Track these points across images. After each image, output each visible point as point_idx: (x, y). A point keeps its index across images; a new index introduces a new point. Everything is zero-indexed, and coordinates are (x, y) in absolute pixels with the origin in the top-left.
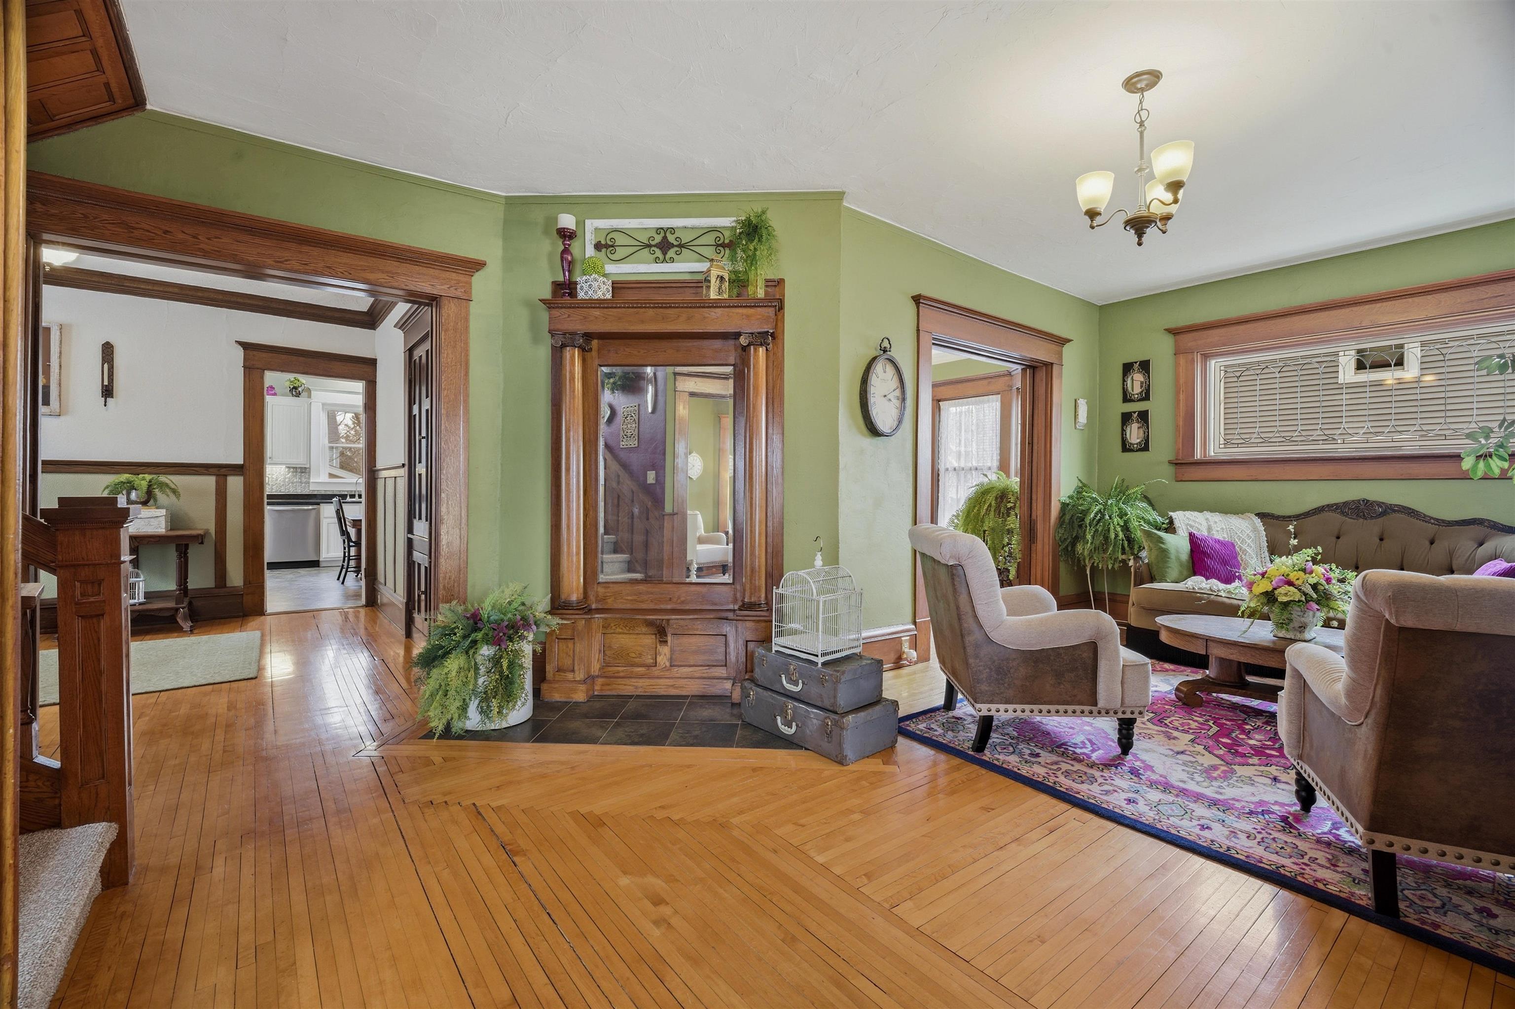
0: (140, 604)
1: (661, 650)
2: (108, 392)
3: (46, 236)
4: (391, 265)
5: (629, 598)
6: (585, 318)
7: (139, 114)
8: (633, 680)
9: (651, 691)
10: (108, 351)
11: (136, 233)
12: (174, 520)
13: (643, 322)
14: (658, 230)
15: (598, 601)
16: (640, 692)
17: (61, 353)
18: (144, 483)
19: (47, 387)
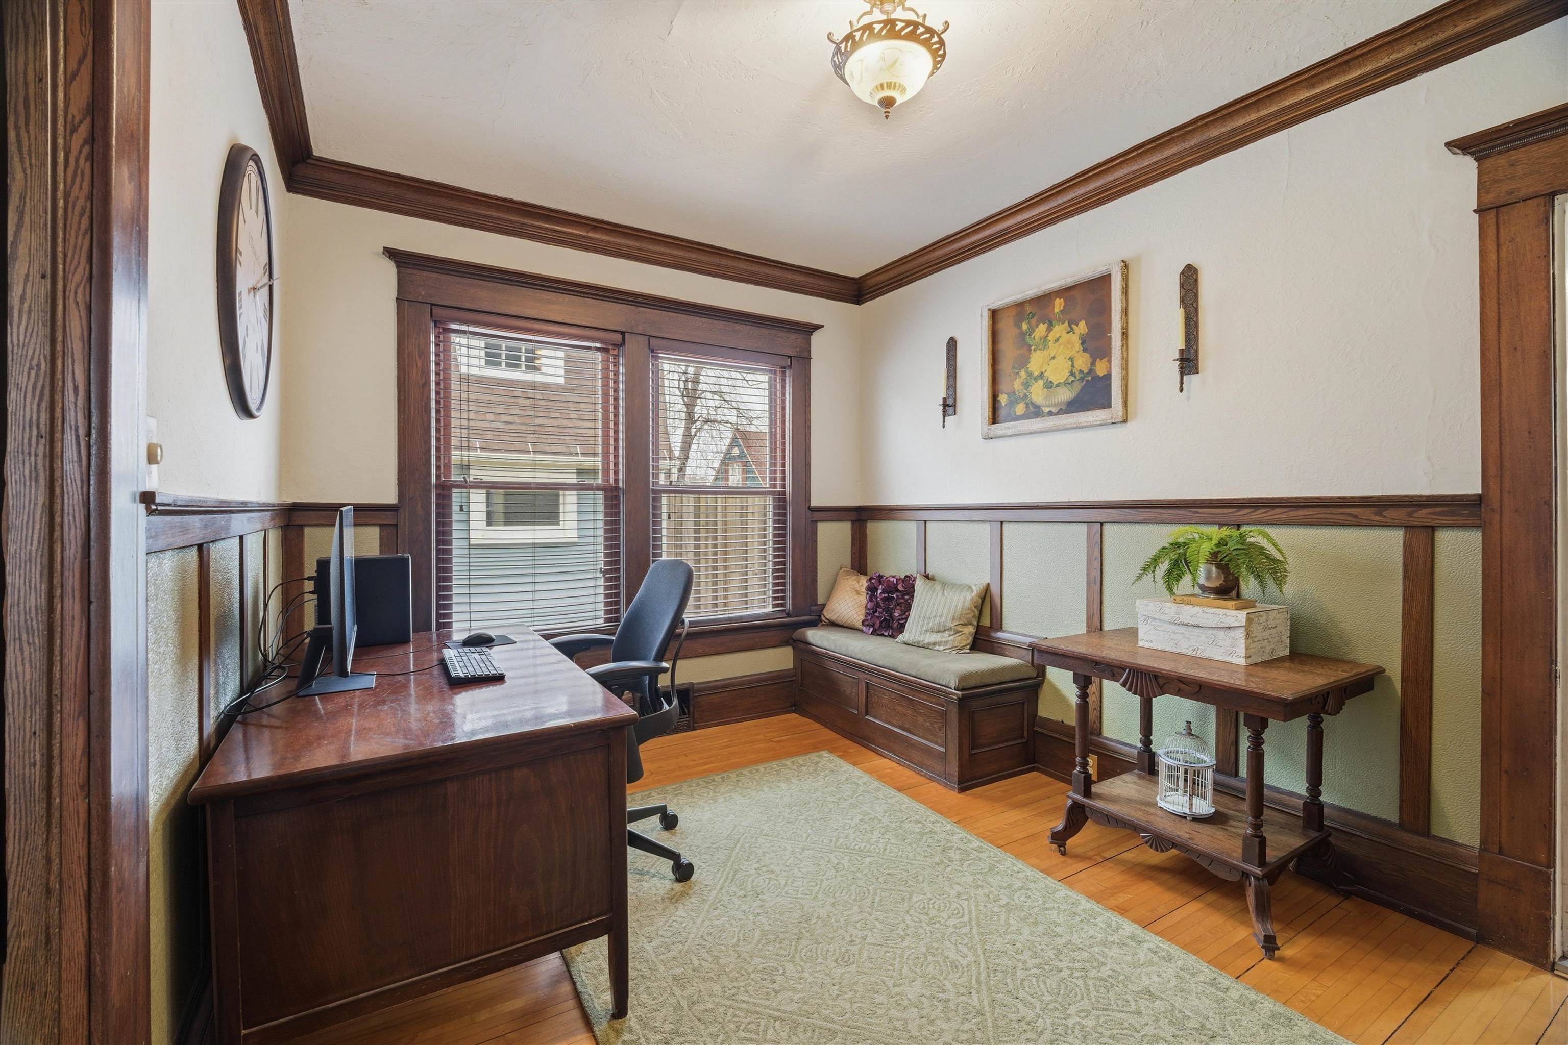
2: (1189, 363)
10: (1189, 277)
17: (1125, 312)
18: (1206, 548)
19: (1108, 377)
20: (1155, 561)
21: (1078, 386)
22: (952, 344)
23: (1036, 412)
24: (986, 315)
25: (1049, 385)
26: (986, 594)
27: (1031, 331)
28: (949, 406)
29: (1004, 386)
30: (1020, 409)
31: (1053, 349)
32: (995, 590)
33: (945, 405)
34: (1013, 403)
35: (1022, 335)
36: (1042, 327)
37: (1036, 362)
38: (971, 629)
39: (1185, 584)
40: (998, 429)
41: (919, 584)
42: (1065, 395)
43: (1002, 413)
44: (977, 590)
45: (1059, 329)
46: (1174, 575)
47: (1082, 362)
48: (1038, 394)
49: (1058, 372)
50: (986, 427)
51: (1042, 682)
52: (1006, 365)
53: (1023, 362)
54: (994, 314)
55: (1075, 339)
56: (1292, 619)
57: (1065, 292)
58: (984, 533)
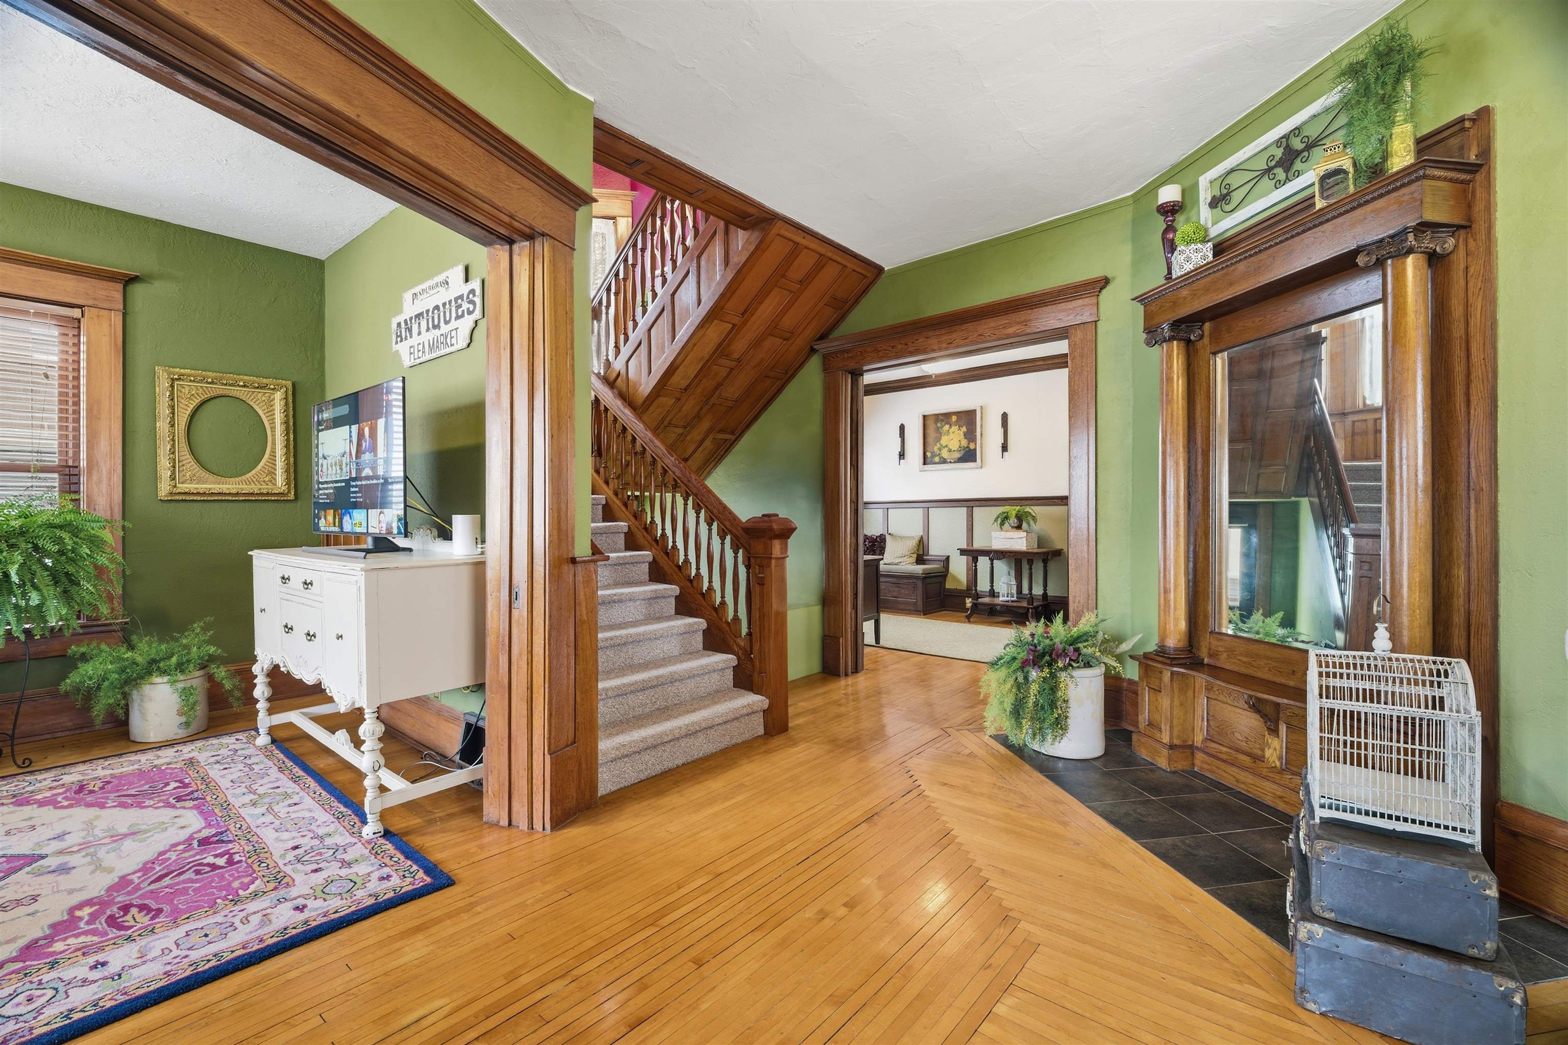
0: (1012, 601)
1: (1270, 741)
2: (1005, 448)
3: (865, 368)
4: (1023, 315)
5: (1244, 659)
6: (1174, 303)
7: (883, 276)
8: (1234, 769)
9: (1254, 793)
10: (1005, 417)
11: (881, 354)
12: (1041, 541)
13: (1231, 284)
14: (1278, 143)
15: (1210, 656)
16: (1241, 788)
17: (982, 426)
18: (1014, 513)
19: (975, 449)
20: (997, 518)
21: (962, 452)
22: (902, 428)
23: (944, 461)
24: (921, 418)
25: (950, 451)
26: (921, 540)
27: (942, 427)
28: (902, 455)
29: (929, 448)
30: (937, 459)
31: (952, 436)
32: (925, 538)
33: (900, 455)
34: (933, 456)
35: (938, 429)
36: (947, 427)
37: (944, 440)
38: (915, 556)
39: (1007, 525)
40: (927, 467)
41: (888, 538)
42: (957, 455)
43: (928, 460)
44: (917, 539)
45: (955, 428)
46: (1002, 524)
47: (964, 443)
48: (945, 454)
49: (954, 445)
50: (922, 466)
51: (946, 575)
52: (930, 440)
53: (938, 439)
54: (924, 417)
55: (961, 433)
56: (1038, 537)
57: (957, 413)
58: (919, 513)
